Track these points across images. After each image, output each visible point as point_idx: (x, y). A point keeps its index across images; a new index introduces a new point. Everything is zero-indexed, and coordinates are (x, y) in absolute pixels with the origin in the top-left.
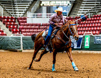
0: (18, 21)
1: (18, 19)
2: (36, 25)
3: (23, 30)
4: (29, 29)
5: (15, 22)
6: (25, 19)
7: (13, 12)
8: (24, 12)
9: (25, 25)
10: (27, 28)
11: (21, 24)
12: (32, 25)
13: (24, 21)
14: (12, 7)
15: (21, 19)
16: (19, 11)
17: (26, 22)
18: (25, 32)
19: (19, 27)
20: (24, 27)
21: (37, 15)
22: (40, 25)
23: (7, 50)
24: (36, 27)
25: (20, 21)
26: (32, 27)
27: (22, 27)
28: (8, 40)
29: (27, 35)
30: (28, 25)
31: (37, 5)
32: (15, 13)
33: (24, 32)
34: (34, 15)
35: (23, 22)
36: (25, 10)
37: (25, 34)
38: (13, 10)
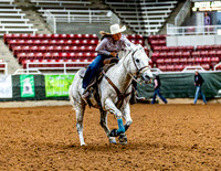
0: (149, 43)
1: (148, 38)
2: (185, 50)
3: (159, 61)
4: (171, 57)
5: (143, 45)
6: (163, 38)
7: (139, 26)
8: (160, 25)
9: (162, 51)
10: (168, 57)
11: (156, 48)
12: (177, 50)
13: (162, 42)
14: (138, 17)
15: (155, 38)
16: (151, 23)
17: (165, 44)
18: (164, 64)
19: (151, 54)
20: (162, 54)
21: (186, 31)
22: (192, 50)
24: (185, 54)
25: (153, 42)
26: (177, 54)
27: (157, 54)
29: (167, 70)
30: (169, 50)
31: (184, 9)
32: (143, 28)
33: (162, 64)
34: (180, 31)
35: (159, 45)
36: (163, 21)
37: (164, 67)
38: (139, 21)
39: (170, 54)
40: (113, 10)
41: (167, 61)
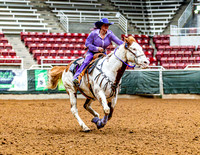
0: (154, 42)
1: (153, 38)
2: (187, 49)
3: (163, 59)
4: (174, 56)
5: (149, 44)
6: (167, 38)
7: (145, 26)
8: (164, 26)
9: (166, 50)
10: (171, 56)
11: (160, 47)
12: (180, 49)
13: (165, 41)
14: (144, 18)
15: (160, 38)
16: (156, 24)
17: (168, 44)
18: (168, 62)
19: (156, 52)
20: (166, 53)
21: (188, 32)
22: (194, 49)
23: (135, 95)
24: (187, 53)
25: (158, 41)
26: (180, 53)
27: (161, 53)
28: (136, 78)
29: (170, 67)
30: (172, 49)
32: (149, 29)
33: (165, 62)
34: (183, 32)
35: (163, 44)
36: (167, 22)
37: (167, 65)
38: (145, 22)
39: (173, 53)
40: (121, 12)
41: (170, 59)
